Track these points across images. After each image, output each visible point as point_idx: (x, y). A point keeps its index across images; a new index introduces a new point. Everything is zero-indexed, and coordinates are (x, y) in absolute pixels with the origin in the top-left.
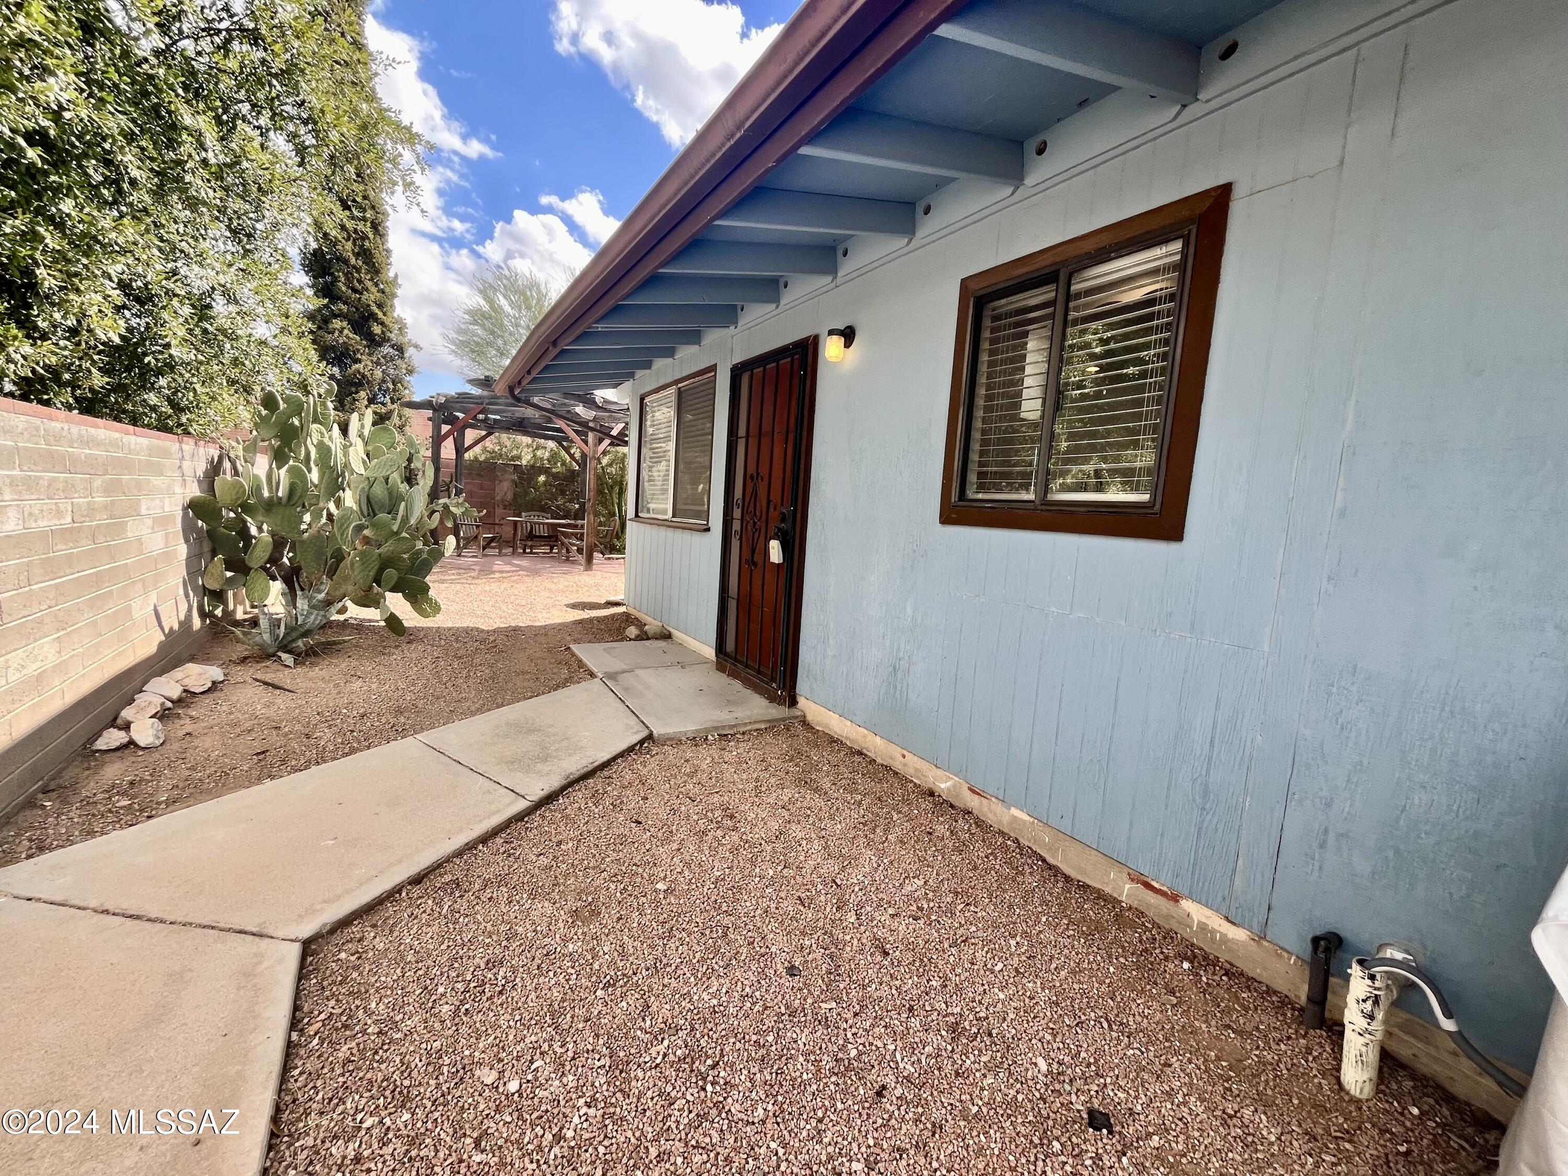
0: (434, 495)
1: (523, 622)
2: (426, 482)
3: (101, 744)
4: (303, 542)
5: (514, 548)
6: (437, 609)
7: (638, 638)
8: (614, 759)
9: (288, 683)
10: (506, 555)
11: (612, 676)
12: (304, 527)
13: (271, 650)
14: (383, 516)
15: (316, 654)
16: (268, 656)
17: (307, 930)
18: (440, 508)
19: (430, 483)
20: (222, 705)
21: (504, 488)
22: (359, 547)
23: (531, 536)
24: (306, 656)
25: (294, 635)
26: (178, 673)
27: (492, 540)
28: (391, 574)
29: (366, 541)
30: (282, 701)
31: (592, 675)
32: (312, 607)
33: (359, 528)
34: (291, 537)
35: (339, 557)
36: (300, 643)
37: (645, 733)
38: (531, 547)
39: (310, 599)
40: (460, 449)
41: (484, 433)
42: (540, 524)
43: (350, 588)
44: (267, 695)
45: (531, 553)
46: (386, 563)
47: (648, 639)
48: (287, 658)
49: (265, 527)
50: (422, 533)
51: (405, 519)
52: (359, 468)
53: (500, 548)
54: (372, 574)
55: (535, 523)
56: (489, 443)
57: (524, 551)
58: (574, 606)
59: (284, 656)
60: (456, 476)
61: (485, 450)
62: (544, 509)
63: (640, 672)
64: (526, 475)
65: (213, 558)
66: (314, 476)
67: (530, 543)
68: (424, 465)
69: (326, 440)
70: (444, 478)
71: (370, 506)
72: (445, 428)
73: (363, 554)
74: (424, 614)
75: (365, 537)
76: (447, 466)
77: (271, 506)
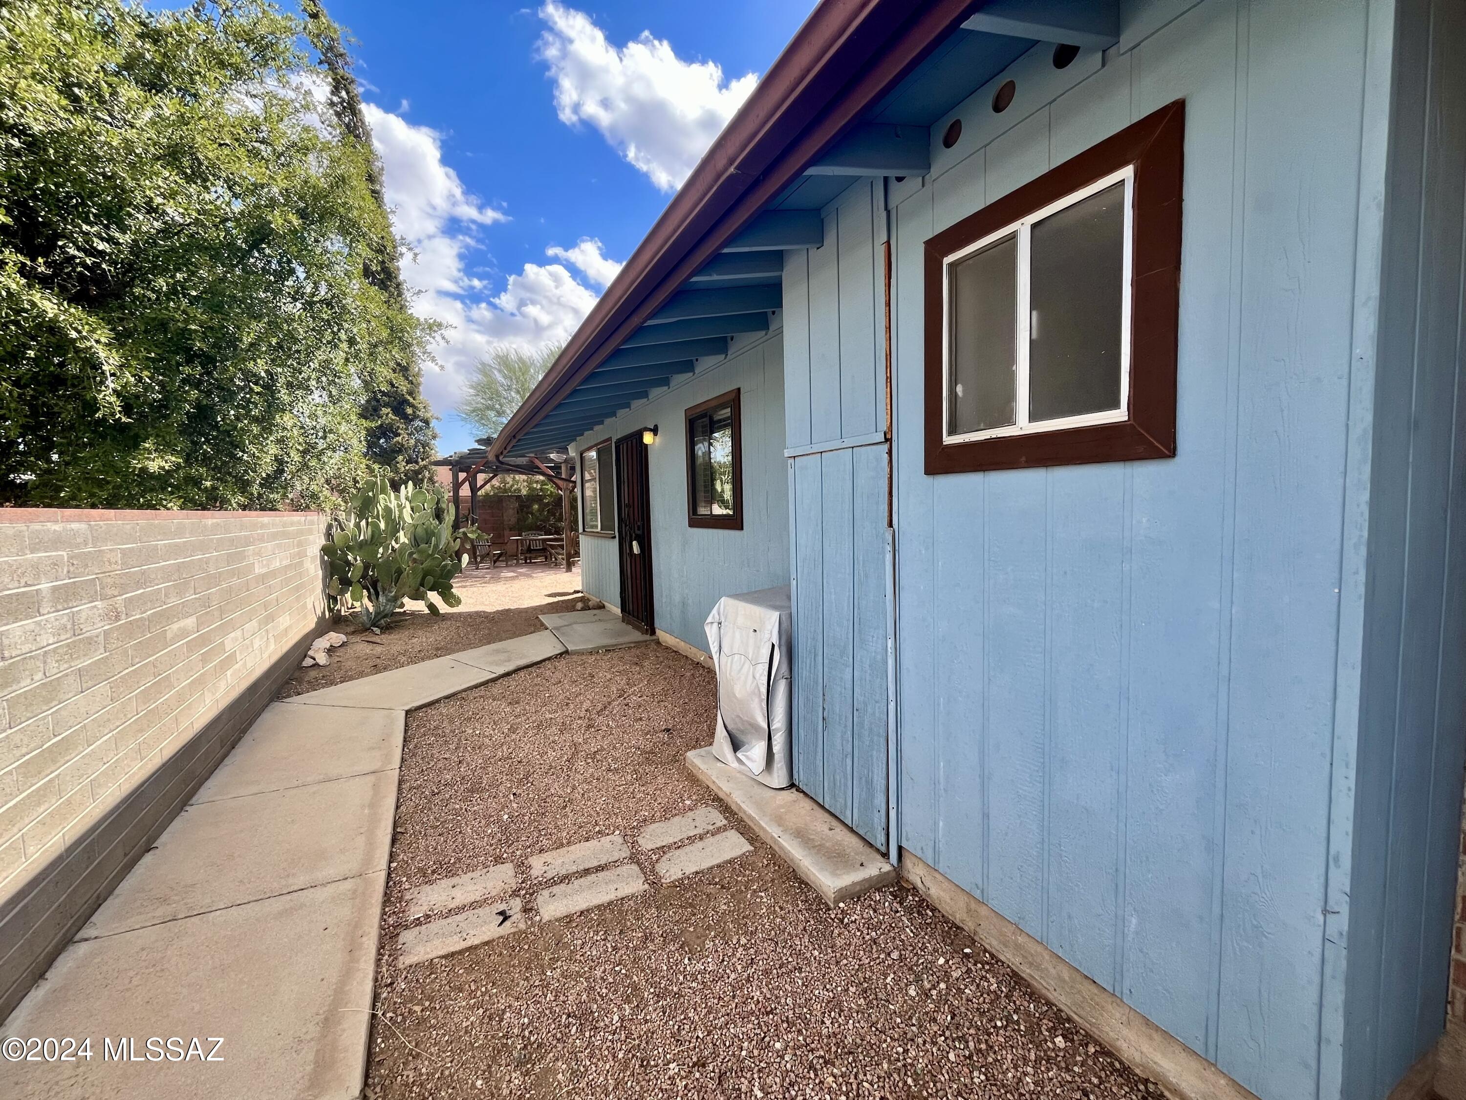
0: (456, 526)
1: (513, 606)
2: (450, 517)
3: (304, 664)
4: (379, 565)
5: (517, 560)
6: (458, 602)
7: (583, 609)
8: (544, 660)
9: (379, 641)
10: (511, 566)
11: (557, 629)
12: (379, 556)
13: (368, 626)
14: (423, 546)
15: (392, 628)
16: (367, 630)
17: (407, 708)
18: (461, 535)
19: (453, 518)
20: (350, 651)
21: (510, 515)
22: (411, 564)
23: (529, 550)
24: (387, 629)
25: (379, 617)
26: (327, 637)
27: (500, 555)
28: (430, 579)
29: (415, 561)
30: (379, 649)
31: (547, 629)
32: (388, 600)
33: (411, 554)
34: (372, 562)
35: (399, 572)
36: (382, 621)
37: (564, 649)
38: (530, 559)
39: (386, 596)
40: (474, 489)
41: (491, 475)
42: (536, 540)
43: (407, 589)
44: (371, 646)
45: (531, 562)
46: (426, 573)
47: (590, 609)
48: (377, 630)
49: (358, 558)
50: (448, 555)
51: (436, 546)
52: (408, 519)
53: (506, 561)
54: (419, 580)
55: (533, 540)
56: (495, 482)
57: (526, 562)
58: (550, 596)
59: (375, 629)
60: (472, 509)
61: (493, 486)
62: (539, 529)
63: (574, 626)
64: (524, 503)
65: (332, 578)
66: (382, 525)
67: (528, 555)
68: (448, 506)
69: (389, 504)
70: (463, 512)
71: (416, 541)
72: (462, 476)
73: (413, 569)
74: (451, 605)
75: (415, 559)
76: (466, 502)
77: (362, 545)
